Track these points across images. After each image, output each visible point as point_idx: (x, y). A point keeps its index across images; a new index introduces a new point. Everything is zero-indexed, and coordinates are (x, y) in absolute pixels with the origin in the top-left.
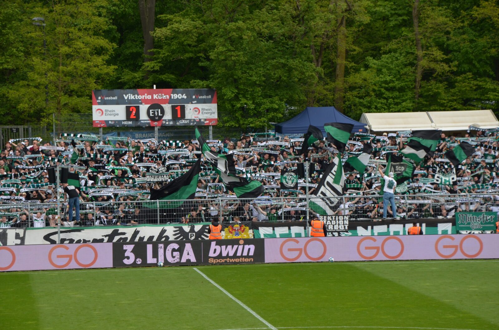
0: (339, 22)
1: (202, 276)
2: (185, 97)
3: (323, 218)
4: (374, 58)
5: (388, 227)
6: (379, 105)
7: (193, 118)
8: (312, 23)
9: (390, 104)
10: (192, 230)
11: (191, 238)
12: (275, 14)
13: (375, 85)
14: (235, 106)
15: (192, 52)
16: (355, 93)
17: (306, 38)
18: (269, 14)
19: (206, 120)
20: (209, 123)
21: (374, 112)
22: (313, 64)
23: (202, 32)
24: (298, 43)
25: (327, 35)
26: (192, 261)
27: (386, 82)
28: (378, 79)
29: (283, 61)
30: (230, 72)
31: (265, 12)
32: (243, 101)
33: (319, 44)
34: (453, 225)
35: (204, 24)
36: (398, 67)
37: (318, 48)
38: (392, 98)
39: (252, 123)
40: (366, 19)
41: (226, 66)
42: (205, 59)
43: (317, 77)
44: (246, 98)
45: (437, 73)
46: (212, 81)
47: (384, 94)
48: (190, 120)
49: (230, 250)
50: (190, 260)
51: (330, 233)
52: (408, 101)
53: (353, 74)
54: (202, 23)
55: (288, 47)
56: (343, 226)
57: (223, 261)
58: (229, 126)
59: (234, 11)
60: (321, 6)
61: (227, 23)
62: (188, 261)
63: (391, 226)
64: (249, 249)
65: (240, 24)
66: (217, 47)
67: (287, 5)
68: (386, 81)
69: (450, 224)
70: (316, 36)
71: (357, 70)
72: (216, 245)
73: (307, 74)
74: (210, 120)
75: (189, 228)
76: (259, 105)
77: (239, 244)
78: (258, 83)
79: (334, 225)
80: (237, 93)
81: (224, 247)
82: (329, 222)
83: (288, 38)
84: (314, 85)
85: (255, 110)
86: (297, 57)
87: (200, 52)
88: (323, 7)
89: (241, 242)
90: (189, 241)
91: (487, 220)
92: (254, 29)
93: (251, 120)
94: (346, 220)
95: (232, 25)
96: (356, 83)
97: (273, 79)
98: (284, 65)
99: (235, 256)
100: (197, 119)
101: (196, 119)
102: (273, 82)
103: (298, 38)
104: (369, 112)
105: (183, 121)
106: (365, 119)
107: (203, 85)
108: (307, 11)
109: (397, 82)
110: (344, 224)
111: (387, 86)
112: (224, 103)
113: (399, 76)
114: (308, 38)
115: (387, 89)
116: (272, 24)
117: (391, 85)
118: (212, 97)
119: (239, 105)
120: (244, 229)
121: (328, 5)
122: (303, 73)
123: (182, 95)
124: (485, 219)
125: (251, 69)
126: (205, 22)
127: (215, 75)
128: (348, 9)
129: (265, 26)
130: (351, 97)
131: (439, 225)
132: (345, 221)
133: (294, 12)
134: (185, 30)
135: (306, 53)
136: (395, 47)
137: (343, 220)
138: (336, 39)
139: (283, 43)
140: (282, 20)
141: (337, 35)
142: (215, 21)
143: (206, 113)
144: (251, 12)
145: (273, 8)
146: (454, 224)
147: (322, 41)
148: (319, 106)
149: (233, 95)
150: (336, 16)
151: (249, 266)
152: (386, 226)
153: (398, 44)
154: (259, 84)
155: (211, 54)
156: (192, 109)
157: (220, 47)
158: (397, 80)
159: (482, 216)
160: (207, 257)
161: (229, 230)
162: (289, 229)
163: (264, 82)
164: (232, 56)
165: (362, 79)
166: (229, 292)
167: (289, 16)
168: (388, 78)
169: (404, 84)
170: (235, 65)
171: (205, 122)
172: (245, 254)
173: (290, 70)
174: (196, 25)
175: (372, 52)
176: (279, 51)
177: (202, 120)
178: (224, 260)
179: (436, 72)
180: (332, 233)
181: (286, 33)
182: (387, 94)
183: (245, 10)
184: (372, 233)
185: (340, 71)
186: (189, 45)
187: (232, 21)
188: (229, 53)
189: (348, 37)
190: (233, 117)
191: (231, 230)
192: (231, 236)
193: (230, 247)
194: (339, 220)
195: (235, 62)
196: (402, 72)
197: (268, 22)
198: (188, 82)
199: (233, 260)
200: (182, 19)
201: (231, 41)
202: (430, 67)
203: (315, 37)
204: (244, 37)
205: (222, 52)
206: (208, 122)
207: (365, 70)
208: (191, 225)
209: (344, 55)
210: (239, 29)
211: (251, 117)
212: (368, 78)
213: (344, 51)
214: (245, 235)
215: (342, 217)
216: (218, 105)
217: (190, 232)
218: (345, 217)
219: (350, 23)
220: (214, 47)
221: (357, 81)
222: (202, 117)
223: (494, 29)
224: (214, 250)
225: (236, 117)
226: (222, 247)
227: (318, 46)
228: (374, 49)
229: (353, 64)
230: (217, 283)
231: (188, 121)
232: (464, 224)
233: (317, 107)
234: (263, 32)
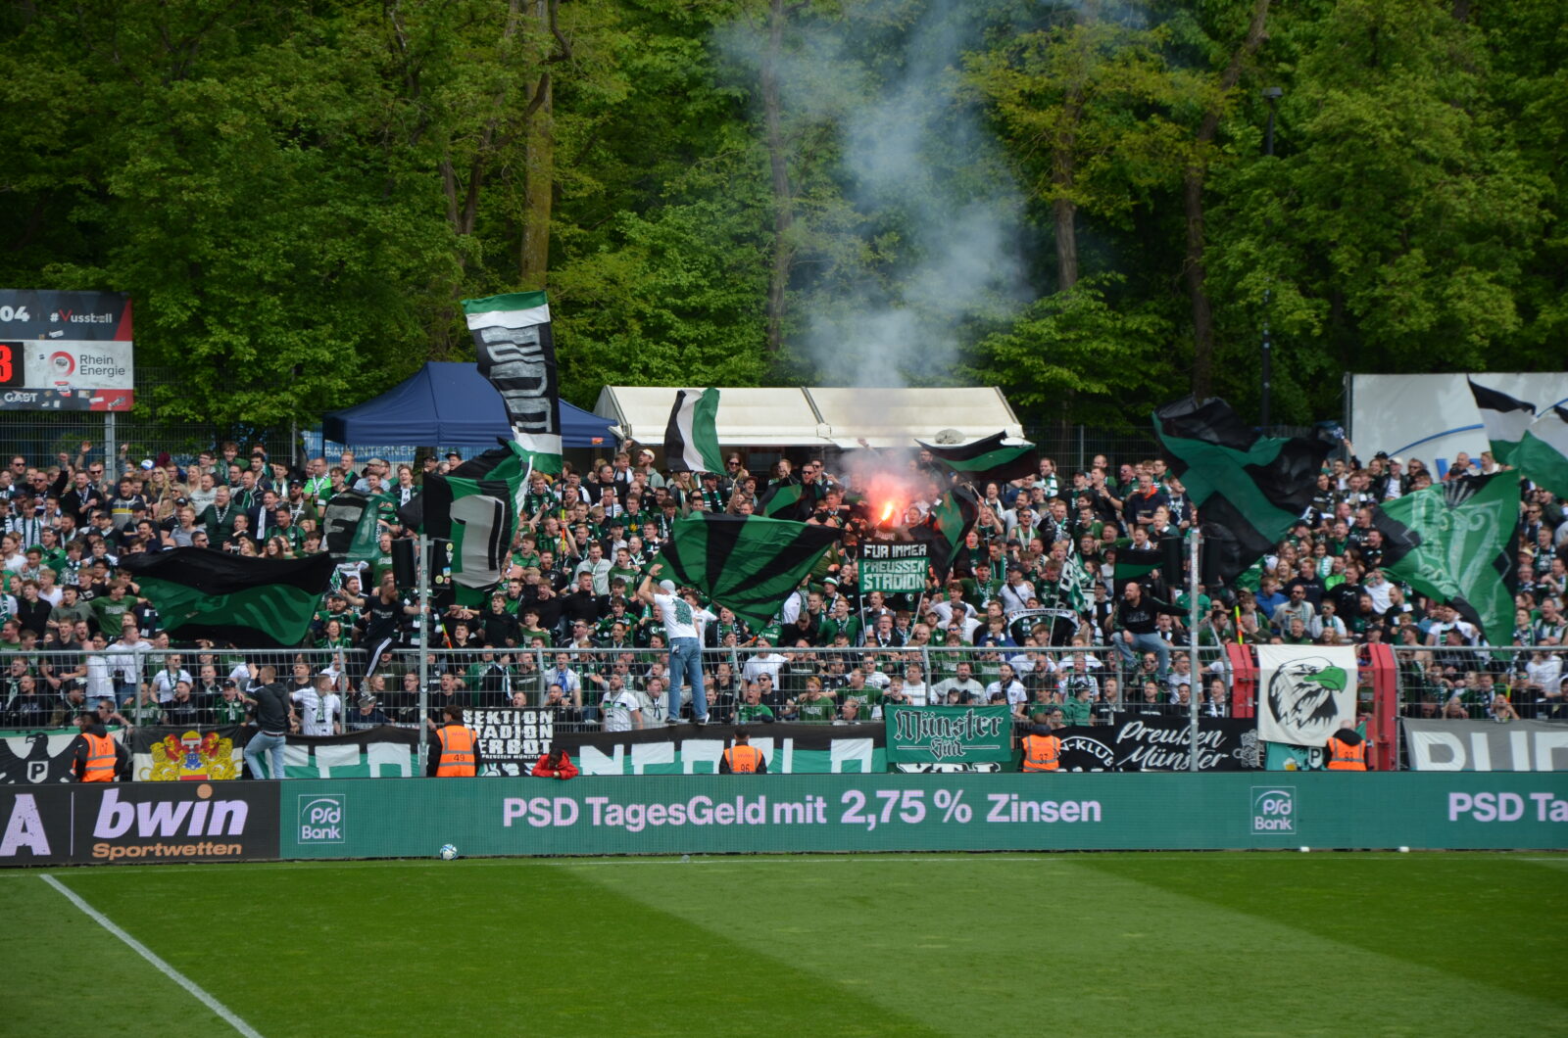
0: (533, 92)
1: (71, 903)
2: (26, 317)
3: (473, 716)
4: (641, 215)
5: (678, 748)
6: (656, 363)
7: (52, 385)
8: (445, 94)
9: (691, 360)
10: (39, 752)
11: (34, 776)
12: (324, 61)
13: (643, 297)
14: (190, 351)
15: (48, 170)
16: (581, 321)
17: (424, 141)
18: (306, 57)
19: (93, 393)
20: (105, 403)
21: (641, 384)
22: (446, 225)
23: (84, 107)
24: (400, 154)
25: (494, 134)
26: (35, 853)
27: (677, 291)
28: (652, 279)
29: (350, 210)
30: (177, 241)
31: (292, 52)
32: (221, 335)
33: (466, 161)
34: (876, 745)
35: (90, 81)
36: (717, 243)
37: (465, 175)
38: (694, 340)
39: (246, 408)
40: (616, 89)
41: (162, 221)
42: (91, 194)
43: (459, 266)
44: (230, 326)
45: (835, 267)
46: (118, 269)
47: (670, 327)
48: (41, 392)
49: (166, 818)
50: (29, 848)
51: (494, 767)
52: (747, 353)
53: (576, 260)
54: (84, 79)
55: (367, 166)
56: (535, 744)
57: (141, 851)
58: (170, 416)
59: (189, 44)
60: (476, 42)
61: (165, 82)
62: (24, 851)
63: (686, 744)
64: (230, 815)
65: (211, 85)
66: (132, 158)
67: (364, 33)
68: (677, 287)
69: (870, 742)
70: (456, 136)
71: (587, 250)
72: (120, 799)
73: (428, 256)
74: (109, 394)
75: (30, 746)
76: (270, 351)
77: (197, 799)
78: (267, 278)
79: (505, 741)
80: (198, 309)
81: (144, 807)
82: (490, 731)
83: (368, 139)
84: (452, 293)
85: (260, 367)
86: (397, 201)
87: (75, 173)
88: (482, 44)
89: (205, 791)
90: (29, 788)
91: (979, 731)
92: (255, 104)
93: (243, 398)
94: (545, 724)
95: (182, 89)
96: (583, 290)
97: (317, 268)
98: (354, 226)
99: (182, 836)
100: (65, 391)
101: (59, 388)
102: (317, 278)
103: (401, 140)
104: (625, 384)
105: (18, 394)
106: (613, 404)
107: (86, 279)
108: (428, 53)
109: (711, 293)
110: (538, 738)
111: (679, 302)
112: (155, 338)
113: (718, 273)
114: (432, 139)
115: (679, 312)
116: (315, 91)
117: (694, 300)
118: (116, 319)
119: (204, 350)
120: (217, 745)
121: (496, 38)
122: (416, 253)
123: (15, 311)
124: (975, 726)
125: (242, 233)
126: (92, 78)
127: (128, 247)
128: (559, 53)
129: (289, 95)
130: (568, 334)
131: (835, 743)
132: (542, 728)
133: (388, 55)
134: (26, 99)
135: (425, 188)
136: (706, 180)
137: (538, 724)
138: (523, 148)
139: (352, 155)
140: (349, 81)
141: (525, 135)
142: (127, 73)
143: (96, 371)
144: (246, 51)
145: (315, 42)
146: (880, 742)
147: (476, 151)
148: (466, 361)
149: (184, 318)
150: (522, 75)
151: (228, 868)
152: (671, 745)
153: (718, 171)
154: (270, 283)
155: (112, 179)
156: (47, 356)
157: (144, 160)
158: (711, 286)
159: (966, 719)
160: (87, 839)
161: (166, 749)
162: (363, 751)
163: (290, 276)
164: (182, 188)
165: (606, 279)
166: (158, 953)
167: (370, 68)
168: (685, 280)
169: (735, 298)
170: (193, 220)
171: (93, 400)
172: (215, 829)
173: (373, 241)
174: (61, 86)
175: (637, 193)
176: (337, 177)
177: (82, 395)
178: (145, 849)
179: (832, 263)
180: (499, 767)
181: (359, 123)
182: (683, 329)
183: (225, 42)
184: (627, 764)
185: (534, 250)
186: (41, 150)
187: (182, 77)
188: (173, 180)
189: (559, 143)
190: (186, 388)
191: (172, 749)
192: (174, 769)
193: (164, 807)
194: (522, 724)
195: (191, 209)
196: (729, 260)
197: (302, 84)
198: (37, 268)
199: (175, 850)
200: (13, 62)
201: (181, 142)
202: (813, 249)
203: (453, 138)
204: (223, 129)
205: (150, 175)
206: (100, 399)
207: (614, 250)
208: (36, 736)
209: (548, 199)
210: (205, 101)
211: (245, 389)
212: (621, 275)
213: (547, 186)
214: (221, 767)
215: (533, 714)
216: (135, 348)
217: (31, 757)
218: (543, 714)
219: (566, 99)
220: (123, 157)
221: (589, 285)
222: (82, 382)
223: (1009, 137)
224: (113, 816)
225: (195, 386)
226: (140, 805)
227: (464, 166)
228: (642, 184)
229: (575, 229)
230: (118, 924)
231: (34, 395)
232: (912, 743)
233: (459, 362)
234: (285, 115)
